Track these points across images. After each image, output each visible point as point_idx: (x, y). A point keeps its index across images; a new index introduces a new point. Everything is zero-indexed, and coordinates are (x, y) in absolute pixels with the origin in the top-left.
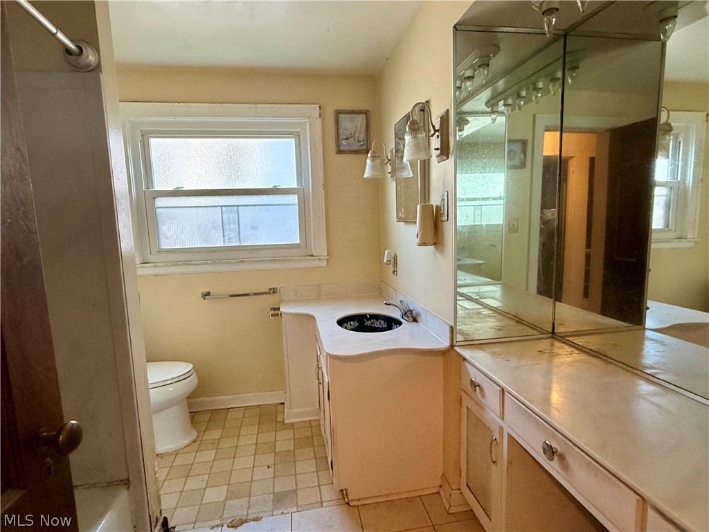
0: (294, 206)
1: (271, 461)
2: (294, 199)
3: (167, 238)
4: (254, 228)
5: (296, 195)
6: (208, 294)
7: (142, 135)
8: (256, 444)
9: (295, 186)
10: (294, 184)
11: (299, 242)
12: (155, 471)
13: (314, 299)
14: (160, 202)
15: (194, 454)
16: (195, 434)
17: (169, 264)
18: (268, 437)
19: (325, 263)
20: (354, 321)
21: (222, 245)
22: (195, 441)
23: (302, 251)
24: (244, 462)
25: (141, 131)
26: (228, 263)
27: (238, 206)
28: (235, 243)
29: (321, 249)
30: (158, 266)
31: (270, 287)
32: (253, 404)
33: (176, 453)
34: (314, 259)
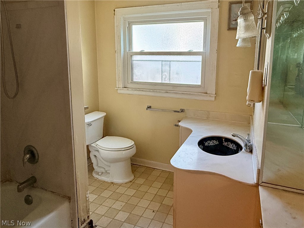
0: (199, 62)
1: (156, 209)
2: (200, 58)
3: (136, 76)
4: (177, 74)
5: (201, 56)
6: (149, 107)
7: (129, 24)
8: (156, 195)
9: (202, 50)
10: (201, 50)
11: (200, 84)
12: (86, 196)
13: (205, 119)
14: (135, 58)
15: (126, 189)
16: (132, 177)
17: (133, 89)
18: (163, 193)
19: (213, 99)
20: (216, 141)
21: (161, 82)
22: (131, 182)
23: (201, 90)
24: (144, 203)
25: (128, 22)
26: (160, 92)
27: (170, 61)
28: (167, 82)
29: (212, 90)
30: (129, 90)
31: (181, 108)
32: (167, 170)
33: (120, 185)
34: (207, 96)
